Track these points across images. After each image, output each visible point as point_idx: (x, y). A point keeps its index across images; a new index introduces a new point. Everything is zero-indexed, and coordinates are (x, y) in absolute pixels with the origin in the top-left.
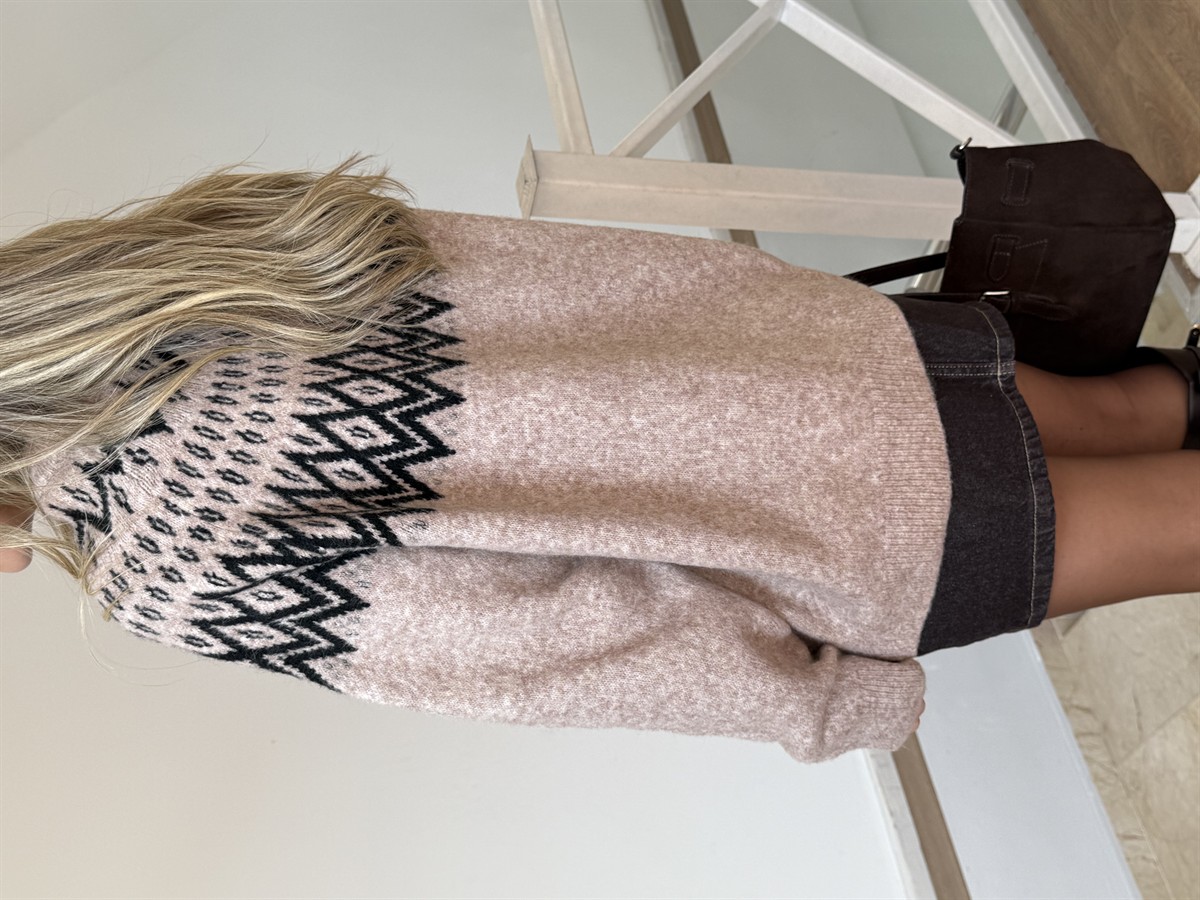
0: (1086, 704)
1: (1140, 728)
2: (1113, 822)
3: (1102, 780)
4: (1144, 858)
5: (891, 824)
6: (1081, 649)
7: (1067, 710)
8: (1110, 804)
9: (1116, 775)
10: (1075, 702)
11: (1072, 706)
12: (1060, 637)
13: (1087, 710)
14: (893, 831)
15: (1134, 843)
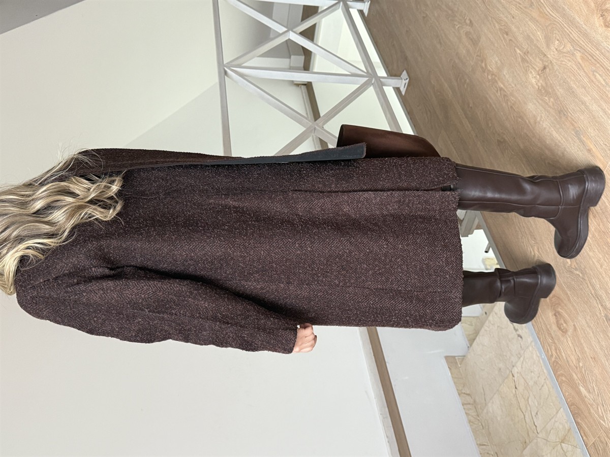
0: (468, 392)
1: (485, 400)
2: (475, 439)
3: (472, 422)
4: (488, 453)
5: (387, 441)
6: (466, 370)
7: (459, 395)
8: (474, 431)
9: (479, 420)
10: (463, 391)
11: (462, 393)
12: (459, 366)
13: (468, 395)
14: (388, 444)
15: (484, 447)
